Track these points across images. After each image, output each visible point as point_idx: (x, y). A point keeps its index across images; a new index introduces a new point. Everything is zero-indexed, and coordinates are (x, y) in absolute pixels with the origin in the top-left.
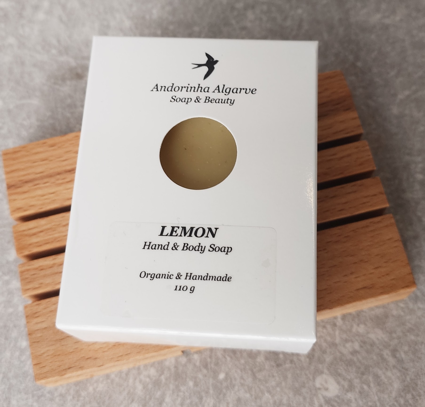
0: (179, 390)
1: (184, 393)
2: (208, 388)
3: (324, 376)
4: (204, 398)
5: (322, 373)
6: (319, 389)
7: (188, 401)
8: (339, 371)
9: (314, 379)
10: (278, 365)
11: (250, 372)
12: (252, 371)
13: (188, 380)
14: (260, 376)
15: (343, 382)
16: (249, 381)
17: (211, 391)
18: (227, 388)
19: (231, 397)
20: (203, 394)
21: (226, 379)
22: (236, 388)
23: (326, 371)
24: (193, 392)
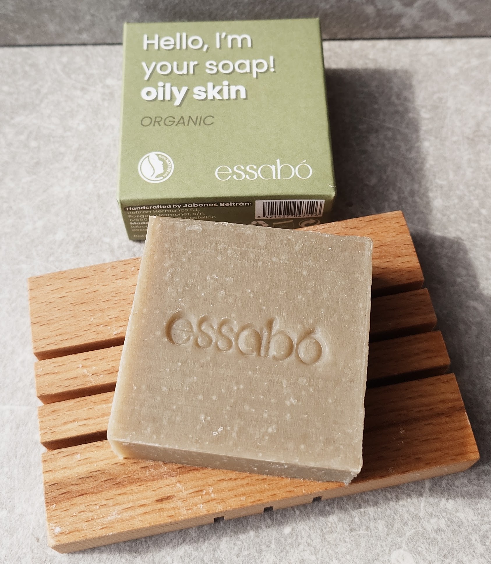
2: (270, 542)
3: (401, 551)
4: (264, 553)
5: (400, 547)
7: (246, 553)
8: (420, 549)
9: (390, 553)
10: (351, 530)
11: (319, 531)
12: (322, 530)
14: (330, 538)
16: (317, 541)
17: (273, 546)
18: (291, 544)
19: (295, 556)
20: (264, 547)
21: (291, 534)
22: (302, 547)
23: (404, 546)
24: (252, 543)
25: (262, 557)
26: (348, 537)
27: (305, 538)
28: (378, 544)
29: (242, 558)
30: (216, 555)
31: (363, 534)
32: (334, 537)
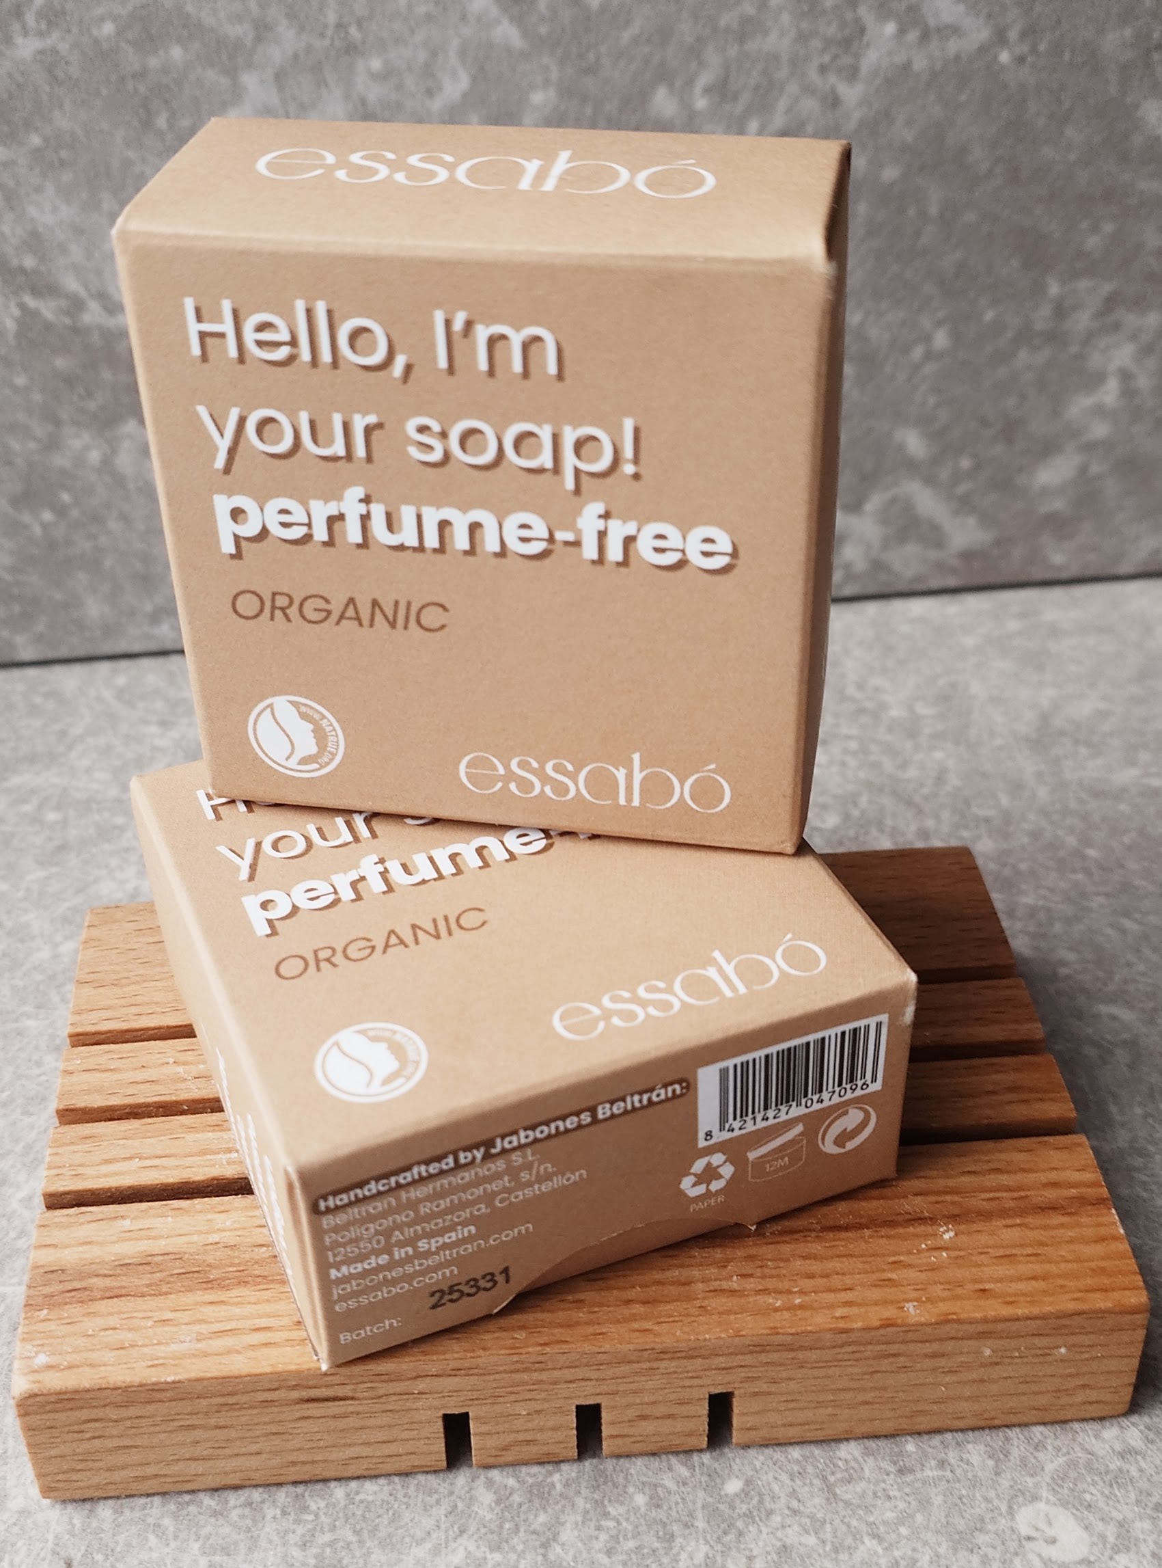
0: (606, 1515)
1: (618, 1522)
2: (691, 1515)
3: (1041, 1506)
4: (679, 1541)
5: (1035, 1498)
6: (1029, 1538)
7: (631, 1544)
8: (1088, 1497)
9: (1011, 1512)
10: (901, 1471)
11: (816, 1481)
12: (825, 1479)
13: (631, 1490)
14: (846, 1492)
15: (1100, 1526)
16: (815, 1503)
17: (701, 1524)
18: (749, 1516)
19: (760, 1540)
20: (676, 1528)
21: (745, 1494)
22: (776, 1519)
23: (1044, 1493)
24: (643, 1523)
25: (674, 1551)
26: (895, 1487)
27: (783, 1500)
28: (978, 1495)
29: (621, 1558)
30: (552, 1557)
31: (933, 1478)
32: (858, 1489)
